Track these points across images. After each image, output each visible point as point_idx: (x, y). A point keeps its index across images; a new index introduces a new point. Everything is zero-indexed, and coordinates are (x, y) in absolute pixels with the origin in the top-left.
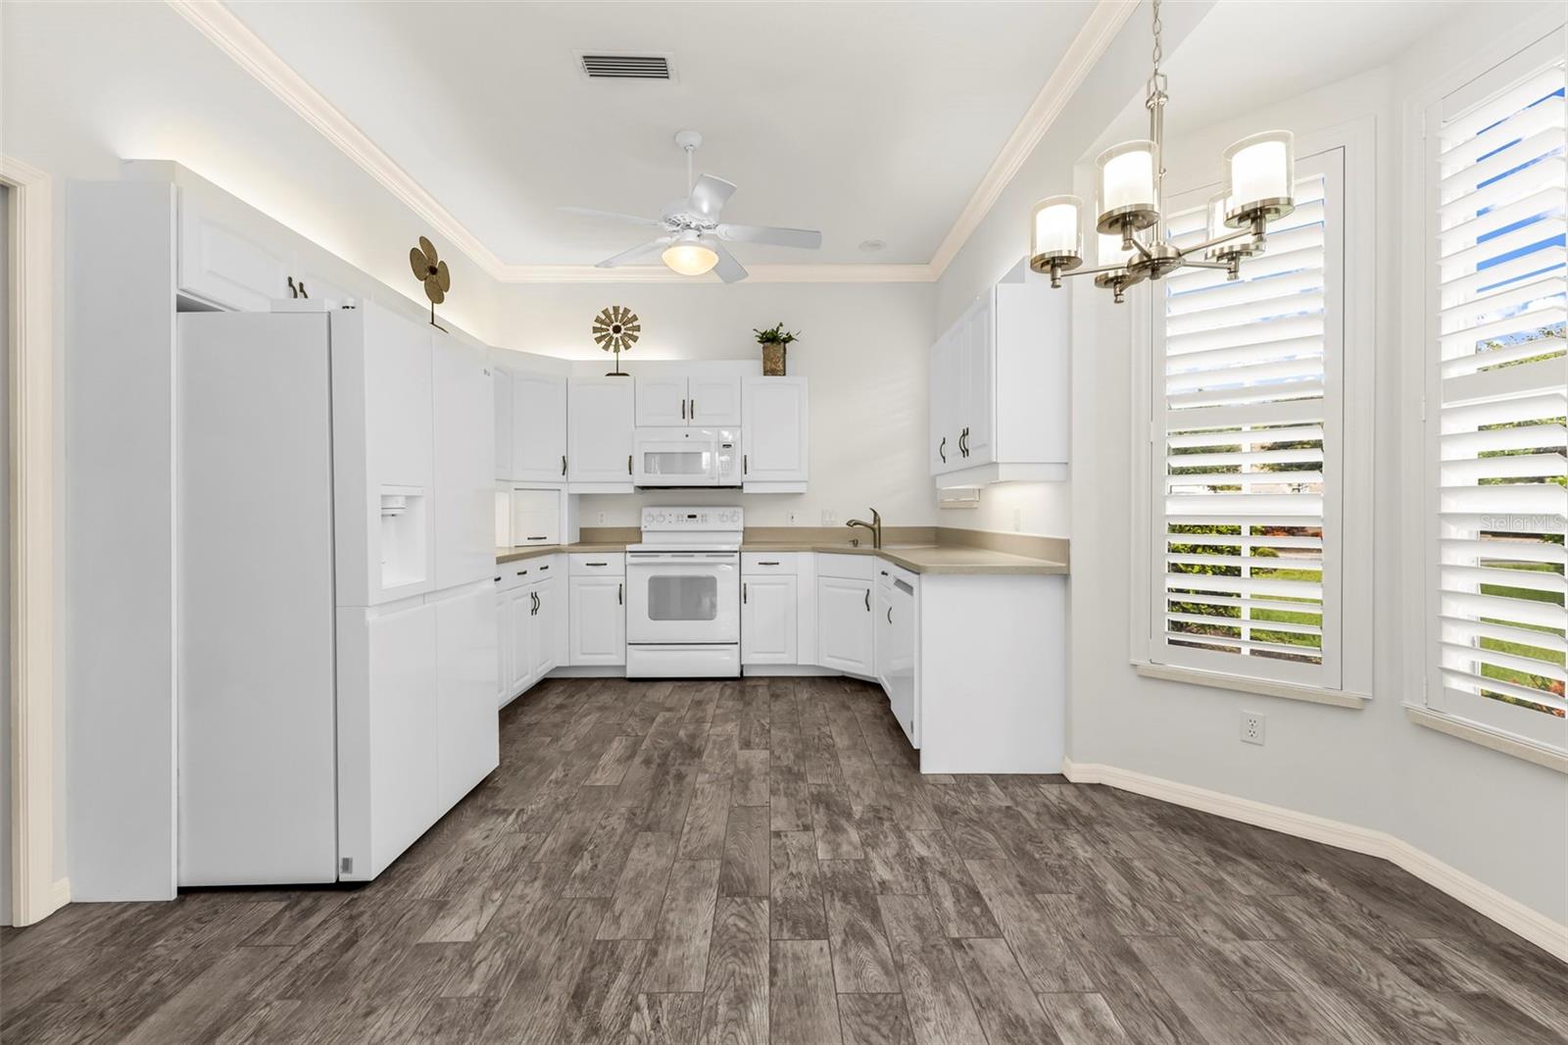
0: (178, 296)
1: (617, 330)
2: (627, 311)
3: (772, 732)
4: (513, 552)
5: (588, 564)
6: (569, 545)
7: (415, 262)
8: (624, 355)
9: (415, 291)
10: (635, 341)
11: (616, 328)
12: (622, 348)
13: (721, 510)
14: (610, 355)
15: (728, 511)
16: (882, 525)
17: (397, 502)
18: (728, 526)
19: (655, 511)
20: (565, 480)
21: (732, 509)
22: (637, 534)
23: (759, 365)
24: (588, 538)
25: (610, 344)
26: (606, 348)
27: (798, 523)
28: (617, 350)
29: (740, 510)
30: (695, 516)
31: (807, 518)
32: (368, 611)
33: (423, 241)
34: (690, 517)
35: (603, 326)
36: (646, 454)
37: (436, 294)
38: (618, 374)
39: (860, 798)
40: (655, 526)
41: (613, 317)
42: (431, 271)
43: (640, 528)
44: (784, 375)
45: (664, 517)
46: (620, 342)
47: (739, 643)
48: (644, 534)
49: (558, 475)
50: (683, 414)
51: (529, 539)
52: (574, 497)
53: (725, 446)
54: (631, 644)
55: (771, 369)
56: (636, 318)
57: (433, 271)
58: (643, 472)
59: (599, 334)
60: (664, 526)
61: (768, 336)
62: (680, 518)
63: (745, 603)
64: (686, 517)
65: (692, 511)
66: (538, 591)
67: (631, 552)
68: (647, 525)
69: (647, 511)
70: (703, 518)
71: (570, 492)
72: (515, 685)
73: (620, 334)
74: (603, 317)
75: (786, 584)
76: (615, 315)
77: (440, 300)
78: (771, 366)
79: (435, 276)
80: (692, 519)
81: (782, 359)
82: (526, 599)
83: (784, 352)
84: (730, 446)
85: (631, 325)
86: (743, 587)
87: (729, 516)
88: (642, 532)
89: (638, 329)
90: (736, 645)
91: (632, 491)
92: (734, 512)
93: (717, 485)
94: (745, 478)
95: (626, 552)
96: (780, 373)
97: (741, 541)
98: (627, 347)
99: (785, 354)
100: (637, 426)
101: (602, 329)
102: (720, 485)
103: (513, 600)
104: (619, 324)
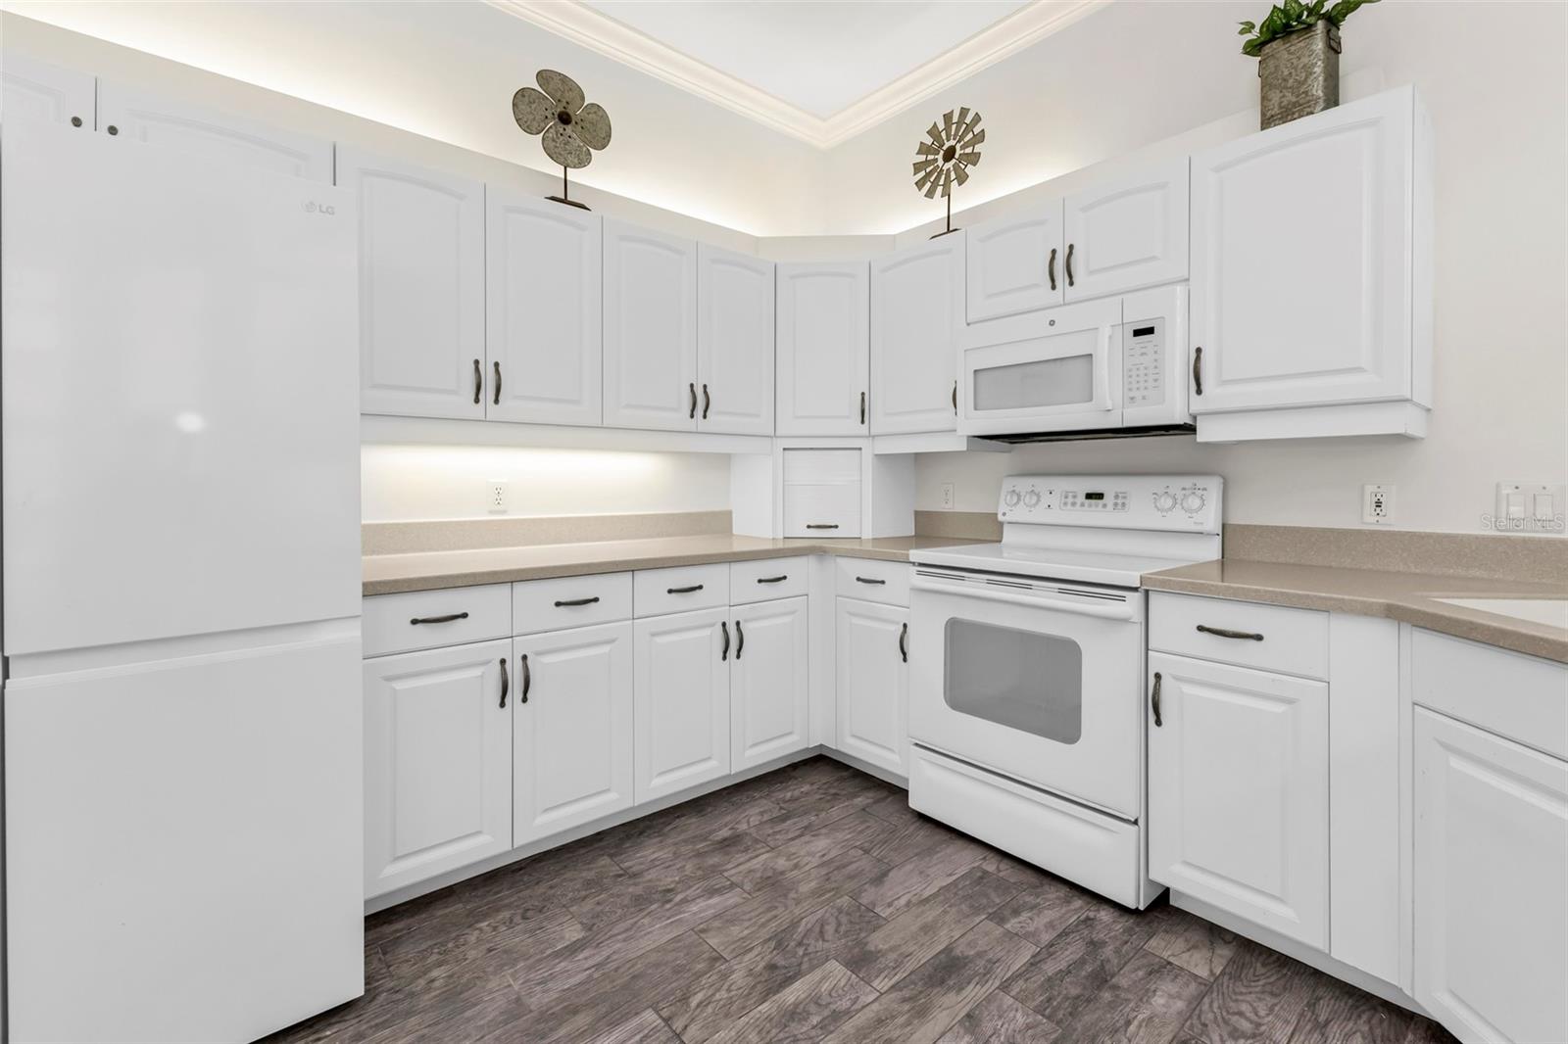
1: (949, 155)
2: (964, 112)
4: (780, 545)
5: (858, 580)
6: (870, 541)
7: (522, 107)
8: (960, 197)
9: (531, 154)
10: (975, 163)
11: (948, 153)
12: (956, 185)
13: (1158, 484)
14: (937, 206)
15: (1177, 485)
18: (1178, 520)
19: (1024, 485)
20: (867, 433)
21: (1188, 482)
22: (989, 529)
23: (1249, 109)
24: (929, 529)
25: (938, 185)
26: (930, 194)
27: (1395, 520)
28: (947, 193)
29: (1213, 487)
30: (1100, 496)
33: (543, 76)
34: (1089, 496)
35: (930, 157)
36: (978, 372)
37: (571, 155)
38: (949, 231)
40: (1019, 513)
41: (943, 134)
42: (563, 119)
43: (995, 516)
44: (1332, 100)
45: (1038, 496)
46: (953, 176)
47: (1142, 822)
48: (1006, 528)
49: (853, 425)
50: (1053, 280)
51: (809, 527)
52: (883, 458)
53: (1138, 333)
54: (917, 744)
55: (1294, 105)
56: (977, 118)
57: (565, 119)
58: (976, 409)
59: (923, 174)
60: (1039, 515)
61: (1280, 20)
62: (1070, 500)
63: (1158, 722)
64: (1081, 498)
65: (1095, 485)
66: (746, 621)
67: (921, 565)
68: (1007, 512)
69: (1008, 484)
70: (1120, 501)
71: (877, 453)
72: (657, 781)
73: (954, 161)
74: (929, 140)
75: (1290, 701)
76: (947, 129)
77: (583, 161)
78: (1290, 97)
79: (569, 128)
80: (1093, 501)
81: (1318, 70)
82: (707, 632)
83: (1334, 48)
84: (1150, 331)
85: (970, 135)
86: (1152, 681)
87: (1179, 497)
88: (1001, 524)
89: (980, 137)
90: (1134, 828)
91: (962, 446)
92: (1195, 487)
93: (1119, 425)
94: (1198, 404)
95: (914, 563)
96: (1322, 104)
97: (1216, 555)
98: (962, 179)
99: (1337, 52)
100: (968, 324)
101: (927, 163)
102: (1127, 424)
103: (653, 635)
104: (952, 142)
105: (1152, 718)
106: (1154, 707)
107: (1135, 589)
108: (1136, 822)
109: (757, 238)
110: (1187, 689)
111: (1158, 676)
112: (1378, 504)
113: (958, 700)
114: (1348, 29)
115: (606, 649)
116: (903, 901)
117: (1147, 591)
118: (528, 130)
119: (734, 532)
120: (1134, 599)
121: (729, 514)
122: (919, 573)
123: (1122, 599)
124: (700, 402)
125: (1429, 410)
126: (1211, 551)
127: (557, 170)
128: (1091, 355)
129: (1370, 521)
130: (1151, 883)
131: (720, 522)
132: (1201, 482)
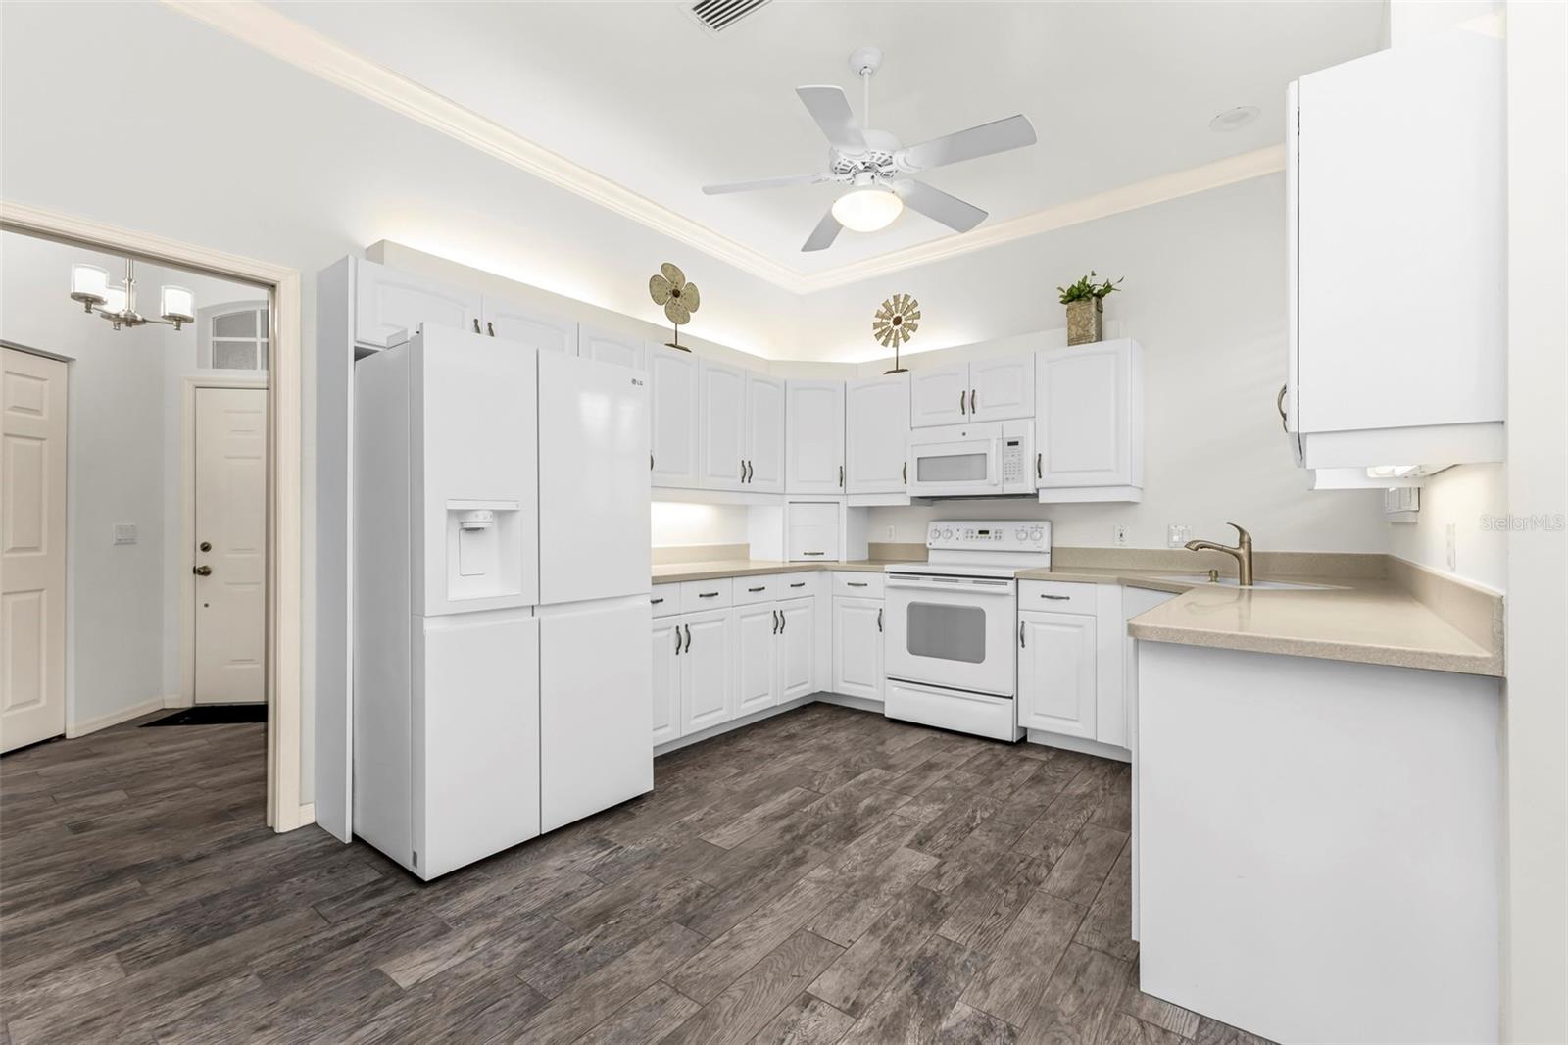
0: (355, 348)
1: (897, 321)
2: (907, 297)
3: (976, 833)
5: (849, 584)
6: (848, 562)
7: (654, 288)
8: (905, 349)
9: (658, 316)
10: (914, 331)
11: (896, 320)
12: (901, 341)
13: (1019, 525)
14: (890, 352)
15: (1028, 526)
16: (1253, 550)
17: (477, 516)
18: (1029, 545)
19: (942, 526)
20: (843, 492)
21: (1033, 524)
22: (921, 552)
23: (1063, 334)
24: (877, 555)
25: (890, 339)
26: (885, 344)
27: (1130, 544)
28: (896, 345)
29: (1046, 526)
30: (987, 532)
31: (1146, 536)
32: (426, 620)
33: (665, 267)
34: (981, 532)
35: (884, 320)
36: (919, 459)
37: (680, 316)
38: (897, 371)
39: (987, 992)
40: (939, 543)
41: (893, 308)
42: (675, 294)
43: (925, 545)
44: (1100, 338)
45: (951, 533)
46: (900, 335)
47: (1015, 698)
48: (930, 552)
49: (835, 487)
50: (963, 409)
51: (805, 554)
52: (854, 510)
53: (1010, 444)
54: (890, 679)
55: (1084, 336)
56: (915, 304)
57: (676, 294)
58: (919, 480)
59: (879, 330)
60: (951, 544)
61: (1076, 292)
62: (970, 535)
63: (1023, 646)
64: (976, 534)
65: (984, 526)
66: (786, 610)
67: (891, 573)
68: (932, 542)
69: (933, 526)
70: (998, 535)
71: (850, 505)
72: (744, 706)
73: (900, 326)
74: (884, 310)
75: (1080, 627)
76: (896, 305)
77: (686, 320)
78: (1080, 332)
79: (678, 299)
80: (983, 536)
81: (1093, 321)
82: (764, 617)
83: (1099, 309)
84: (1016, 443)
85: (911, 313)
86: (1020, 625)
87: (1029, 533)
88: (928, 550)
89: (918, 315)
90: (1011, 701)
91: (908, 502)
92: (1037, 527)
93: (1001, 493)
94: (1040, 483)
95: (886, 572)
96: (1094, 339)
97: (1048, 564)
98: (906, 339)
99: (1101, 312)
100: (912, 429)
101: (882, 324)
102: (1005, 493)
103: (742, 617)
104: (899, 314)
105: (1020, 643)
106: (1020, 638)
107: (1012, 579)
108: (1012, 698)
109: (769, 361)
110: (1037, 627)
111: (1023, 622)
112: (1121, 536)
113: (914, 649)
114: (1105, 301)
115: (719, 624)
116: (898, 749)
117: (1017, 580)
118: (658, 302)
119: (751, 557)
120: (1012, 583)
121: (748, 546)
122: (891, 578)
123: (1006, 584)
124: (747, 472)
125: (1141, 489)
126: (1045, 561)
127: (671, 326)
128: (985, 454)
129: (1117, 545)
130: (1019, 728)
131: (742, 551)
132: (1040, 524)
